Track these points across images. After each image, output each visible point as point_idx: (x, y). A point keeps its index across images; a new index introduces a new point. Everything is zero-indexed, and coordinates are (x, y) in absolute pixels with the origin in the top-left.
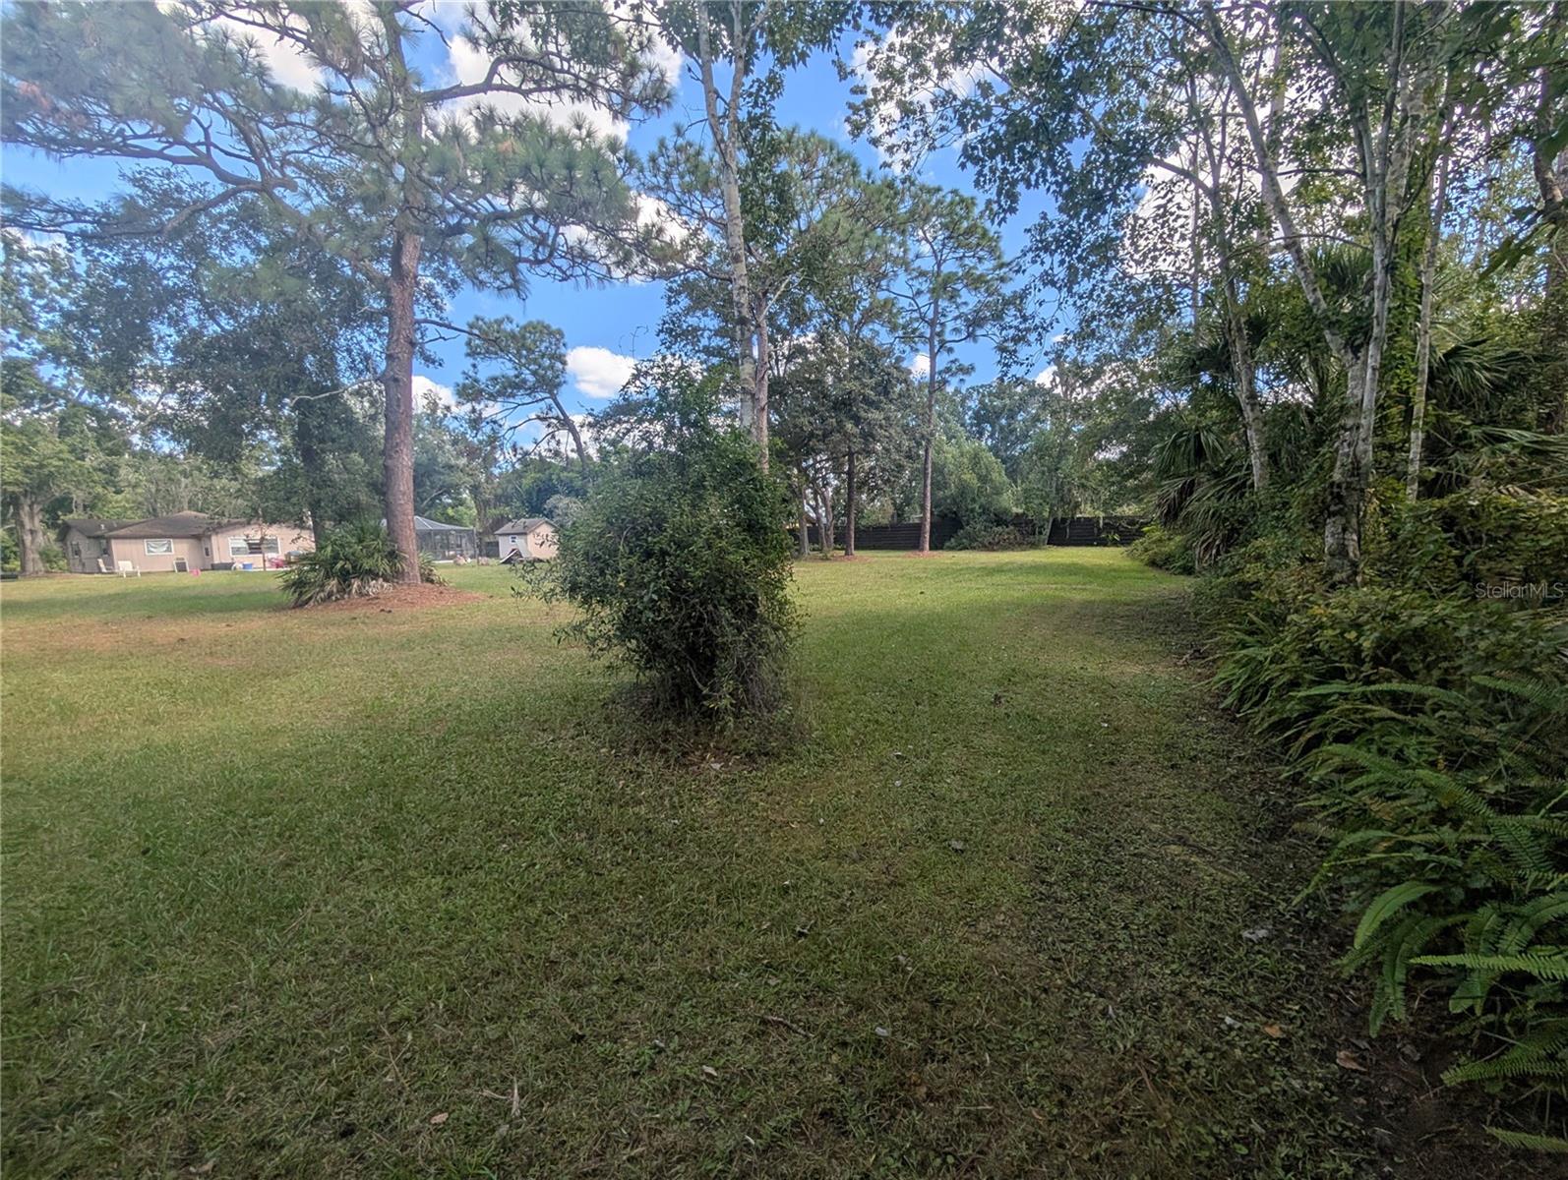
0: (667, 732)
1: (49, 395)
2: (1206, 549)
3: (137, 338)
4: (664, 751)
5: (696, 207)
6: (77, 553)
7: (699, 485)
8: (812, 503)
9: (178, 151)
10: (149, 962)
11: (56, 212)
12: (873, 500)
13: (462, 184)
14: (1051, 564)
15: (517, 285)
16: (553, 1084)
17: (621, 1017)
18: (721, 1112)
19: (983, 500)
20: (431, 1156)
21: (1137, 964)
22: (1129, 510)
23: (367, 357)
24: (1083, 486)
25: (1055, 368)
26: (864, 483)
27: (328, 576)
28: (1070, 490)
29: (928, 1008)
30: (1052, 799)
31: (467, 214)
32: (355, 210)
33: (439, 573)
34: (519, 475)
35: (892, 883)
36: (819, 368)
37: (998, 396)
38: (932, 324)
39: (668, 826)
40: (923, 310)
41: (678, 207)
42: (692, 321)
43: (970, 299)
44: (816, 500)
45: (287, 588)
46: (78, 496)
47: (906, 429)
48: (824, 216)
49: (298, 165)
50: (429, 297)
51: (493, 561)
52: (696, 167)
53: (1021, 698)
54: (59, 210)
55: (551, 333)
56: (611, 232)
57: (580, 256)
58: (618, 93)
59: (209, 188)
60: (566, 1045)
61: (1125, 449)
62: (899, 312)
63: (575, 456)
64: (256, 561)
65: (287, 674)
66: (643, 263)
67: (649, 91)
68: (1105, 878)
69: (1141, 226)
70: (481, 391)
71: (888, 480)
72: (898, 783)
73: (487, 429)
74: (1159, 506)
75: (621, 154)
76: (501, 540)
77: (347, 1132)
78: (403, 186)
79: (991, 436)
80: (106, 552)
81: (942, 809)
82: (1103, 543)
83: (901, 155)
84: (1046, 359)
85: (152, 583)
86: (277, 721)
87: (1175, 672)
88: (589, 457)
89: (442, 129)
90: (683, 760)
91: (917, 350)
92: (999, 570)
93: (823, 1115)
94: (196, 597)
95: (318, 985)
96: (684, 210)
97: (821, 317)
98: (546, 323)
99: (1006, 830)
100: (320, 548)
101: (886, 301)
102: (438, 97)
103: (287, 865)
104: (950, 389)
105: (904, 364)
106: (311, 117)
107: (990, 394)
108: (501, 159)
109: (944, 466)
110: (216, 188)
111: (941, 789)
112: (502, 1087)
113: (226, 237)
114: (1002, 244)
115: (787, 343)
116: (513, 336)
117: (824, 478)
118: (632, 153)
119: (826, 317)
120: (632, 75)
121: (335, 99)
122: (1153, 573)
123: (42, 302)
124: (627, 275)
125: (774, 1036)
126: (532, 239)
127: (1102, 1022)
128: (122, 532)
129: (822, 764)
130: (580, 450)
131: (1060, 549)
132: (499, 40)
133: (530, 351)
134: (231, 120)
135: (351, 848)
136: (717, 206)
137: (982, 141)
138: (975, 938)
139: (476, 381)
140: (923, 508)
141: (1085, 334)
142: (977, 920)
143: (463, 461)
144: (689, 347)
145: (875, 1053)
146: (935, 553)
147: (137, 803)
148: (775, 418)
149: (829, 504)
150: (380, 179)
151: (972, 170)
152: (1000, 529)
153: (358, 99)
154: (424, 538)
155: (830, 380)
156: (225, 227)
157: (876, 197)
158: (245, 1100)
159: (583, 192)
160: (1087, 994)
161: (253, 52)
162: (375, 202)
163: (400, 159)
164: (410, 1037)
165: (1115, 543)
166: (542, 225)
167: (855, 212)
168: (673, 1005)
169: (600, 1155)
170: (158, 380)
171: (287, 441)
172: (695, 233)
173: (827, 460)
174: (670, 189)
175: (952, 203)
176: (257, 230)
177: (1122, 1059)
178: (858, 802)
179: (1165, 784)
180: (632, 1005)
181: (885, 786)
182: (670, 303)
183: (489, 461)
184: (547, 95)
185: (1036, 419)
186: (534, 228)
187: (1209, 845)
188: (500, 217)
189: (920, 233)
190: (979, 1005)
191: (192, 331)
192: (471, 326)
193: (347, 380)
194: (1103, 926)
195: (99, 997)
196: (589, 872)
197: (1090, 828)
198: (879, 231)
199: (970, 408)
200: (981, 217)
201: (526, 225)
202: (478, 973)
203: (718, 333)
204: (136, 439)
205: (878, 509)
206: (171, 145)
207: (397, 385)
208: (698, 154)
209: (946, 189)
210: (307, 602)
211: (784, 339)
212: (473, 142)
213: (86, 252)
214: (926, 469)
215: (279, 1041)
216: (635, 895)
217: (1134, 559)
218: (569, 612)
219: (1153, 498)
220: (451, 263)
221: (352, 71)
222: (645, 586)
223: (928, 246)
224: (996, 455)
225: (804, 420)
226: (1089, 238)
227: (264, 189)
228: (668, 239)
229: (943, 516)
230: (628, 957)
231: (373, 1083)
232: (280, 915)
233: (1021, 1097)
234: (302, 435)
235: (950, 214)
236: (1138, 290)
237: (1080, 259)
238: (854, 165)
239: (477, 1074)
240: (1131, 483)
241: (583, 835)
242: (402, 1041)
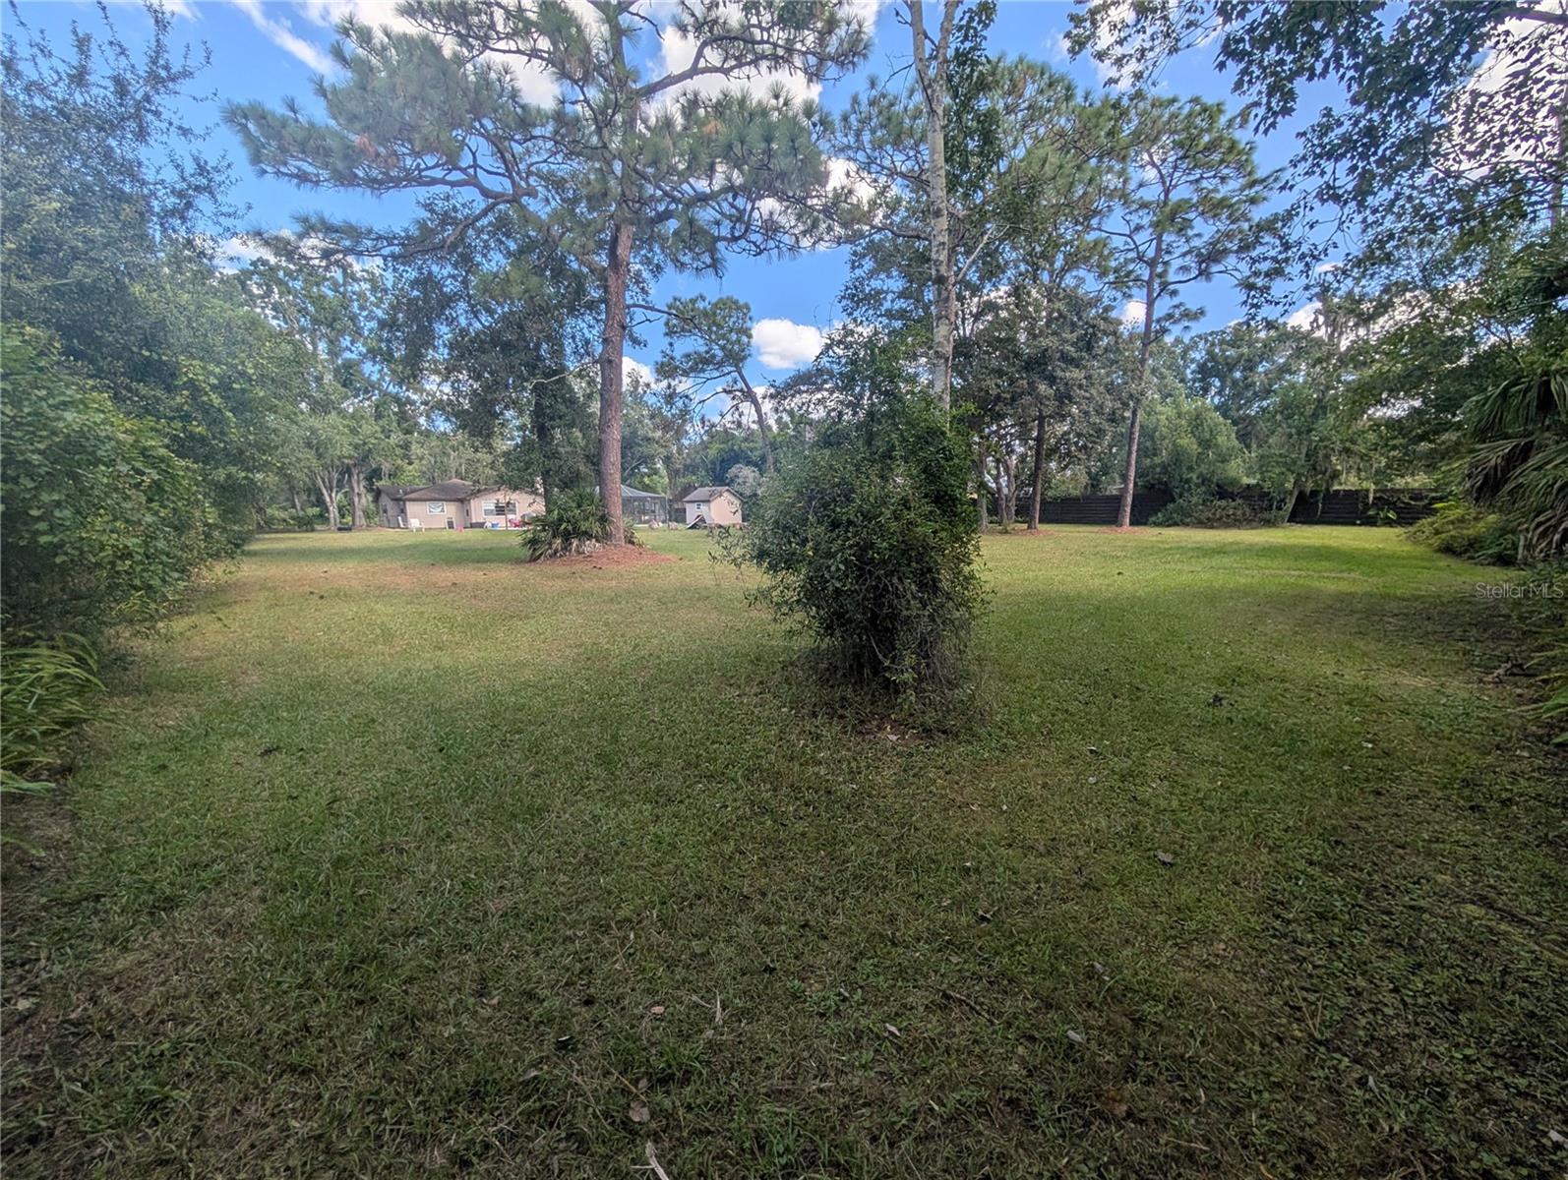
0: (843, 698)
1: (369, 388)
2: (1543, 535)
3: (424, 337)
4: (842, 717)
5: (887, 163)
6: (385, 511)
7: (888, 455)
8: (994, 472)
9: (456, 176)
10: (449, 835)
11: (377, 239)
12: (1064, 469)
13: (672, 170)
14: (1294, 547)
15: (715, 265)
16: (749, 1005)
17: (808, 959)
18: (905, 1071)
19: (1203, 469)
20: (653, 1040)
21: (1413, 1037)
22: (1418, 480)
23: (587, 342)
24: (1347, 451)
25: (1318, 305)
26: (1054, 450)
27: (554, 537)
28: (1327, 457)
29: (1129, 1025)
30: (1291, 823)
31: (674, 200)
32: (582, 208)
33: (639, 536)
34: (705, 446)
35: (1084, 886)
36: (1009, 324)
37: (1233, 344)
38: (1152, 264)
39: (848, 789)
40: (1141, 248)
41: (866, 166)
42: (876, 284)
43: (1205, 230)
44: (997, 468)
45: (524, 545)
46: (386, 467)
47: (1110, 388)
48: (1029, 152)
49: (539, 175)
50: (637, 282)
51: (681, 526)
52: (889, 119)
53: (1249, 701)
54: (379, 238)
55: (739, 308)
56: (801, 201)
57: (771, 228)
58: (814, 54)
59: (475, 204)
60: (760, 973)
61: (1417, 403)
62: (1111, 253)
63: (755, 427)
64: (501, 521)
65: (527, 617)
66: (830, 229)
67: (845, 45)
68: (1365, 927)
69: (1483, 105)
70: (677, 367)
71: (1085, 447)
72: (1092, 780)
73: (680, 404)
74: (1470, 476)
75: (816, 118)
76: (688, 507)
77: (589, 1002)
78: (621, 181)
79: (1220, 393)
80: (403, 511)
81: (1147, 815)
82: (1371, 522)
83: (1133, 66)
84: (1307, 294)
85: (432, 536)
86: (523, 656)
87: (1481, 690)
88: (770, 428)
89: (653, 121)
90: (859, 728)
91: (1130, 296)
92: (1221, 550)
93: (1010, 1102)
94: (463, 550)
95: (562, 878)
96: (874, 168)
97: (1017, 267)
98: (735, 297)
99: (1228, 850)
100: (549, 511)
101: (1096, 243)
102: (651, 90)
103: (536, 776)
104: (1168, 339)
105: (1113, 314)
106: (550, 128)
107: (1222, 342)
108: (705, 141)
109: (1155, 429)
110: (481, 204)
111: (1145, 793)
112: (708, 996)
113: (486, 246)
114: (1256, 157)
115: (976, 300)
116: (705, 314)
117: (1008, 445)
118: (828, 114)
119: (1023, 267)
120: (830, 32)
121: (569, 108)
122: (1444, 561)
123: (365, 313)
124: (814, 243)
125: (956, 1013)
126: (729, 217)
127: (1358, 1092)
128: (413, 496)
129: (1004, 749)
130: (761, 421)
131: (1305, 528)
132: (706, 23)
133: (720, 327)
134: (493, 143)
135: (580, 768)
136: (909, 158)
137: (1252, 30)
138: (1186, 963)
139: (672, 358)
140: (1124, 478)
141: (1375, 256)
142: (1189, 943)
143: (659, 433)
144: (871, 312)
145: (1067, 1055)
146: (1136, 528)
147: (436, 712)
148: (958, 382)
149: (1012, 473)
150: (604, 174)
151: (1234, 68)
152: (1223, 503)
153: (589, 105)
154: (627, 502)
155: (1022, 337)
156: (486, 237)
157: (1094, 121)
158: (516, 957)
159: (781, 163)
160: (1337, 1056)
161: (508, 78)
162: (597, 200)
163: (620, 156)
164: (632, 936)
165: (1389, 523)
166: (740, 202)
167: (1066, 143)
168: (855, 959)
169: (793, 1078)
170: (437, 372)
171: (527, 420)
172: (882, 193)
173: (1012, 426)
174: (860, 148)
175: (1190, 115)
176: (508, 237)
177: (1386, 1141)
178: (1045, 793)
179: (1461, 828)
180: (817, 950)
181: (1077, 781)
182: (853, 268)
183: (680, 433)
184: (746, 69)
185: (1285, 369)
186: (732, 206)
187: (1528, 913)
188: (703, 199)
189: (1146, 157)
190: (1191, 1034)
191: (462, 330)
192: (670, 307)
193: (572, 364)
194: (1361, 982)
195: (419, 855)
196: (775, 821)
197: (1345, 865)
198: (1093, 161)
199: (1193, 361)
200: (1229, 126)
201: (725, 205)
202: (683, 893)
203: (902, 295)
204: (422, 420)
205: (1068, 479)
206: (450, 171)
207: (610, 364)
208: (892, 105)
209: (1184, 98)
210: (539, 557)
211: (973, 295)
212: (679, 128)
213: (395, 270)
214: (1132, 433)
215: (537, 917)
216: (818, 850)
217: (1416, 542)
218: (757, 577)
219: (1461, 465)
220: (657, 249)
221: (585, 80)
222: (833, 556)
223: (1155, 171)
224: (1225, 416)
225: (990, 383)
226: (1397, 130)
227: (514, 200)
228: (855, 201)
229: (1150, 487)
230: (812, 906)
231: (606, 967)
232: (533, 815)
233: (1245, 1147)
234: (539, 413)
235: (1187, 129)
236: (1466, 195)
237: (1380, 163)
238: (1068, 88)
239: (685, 980)
240: (1424, 446)
241: (768, 786)
242: (626, 937)
